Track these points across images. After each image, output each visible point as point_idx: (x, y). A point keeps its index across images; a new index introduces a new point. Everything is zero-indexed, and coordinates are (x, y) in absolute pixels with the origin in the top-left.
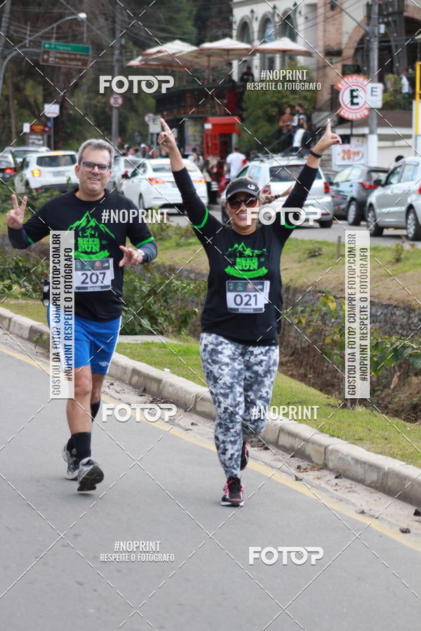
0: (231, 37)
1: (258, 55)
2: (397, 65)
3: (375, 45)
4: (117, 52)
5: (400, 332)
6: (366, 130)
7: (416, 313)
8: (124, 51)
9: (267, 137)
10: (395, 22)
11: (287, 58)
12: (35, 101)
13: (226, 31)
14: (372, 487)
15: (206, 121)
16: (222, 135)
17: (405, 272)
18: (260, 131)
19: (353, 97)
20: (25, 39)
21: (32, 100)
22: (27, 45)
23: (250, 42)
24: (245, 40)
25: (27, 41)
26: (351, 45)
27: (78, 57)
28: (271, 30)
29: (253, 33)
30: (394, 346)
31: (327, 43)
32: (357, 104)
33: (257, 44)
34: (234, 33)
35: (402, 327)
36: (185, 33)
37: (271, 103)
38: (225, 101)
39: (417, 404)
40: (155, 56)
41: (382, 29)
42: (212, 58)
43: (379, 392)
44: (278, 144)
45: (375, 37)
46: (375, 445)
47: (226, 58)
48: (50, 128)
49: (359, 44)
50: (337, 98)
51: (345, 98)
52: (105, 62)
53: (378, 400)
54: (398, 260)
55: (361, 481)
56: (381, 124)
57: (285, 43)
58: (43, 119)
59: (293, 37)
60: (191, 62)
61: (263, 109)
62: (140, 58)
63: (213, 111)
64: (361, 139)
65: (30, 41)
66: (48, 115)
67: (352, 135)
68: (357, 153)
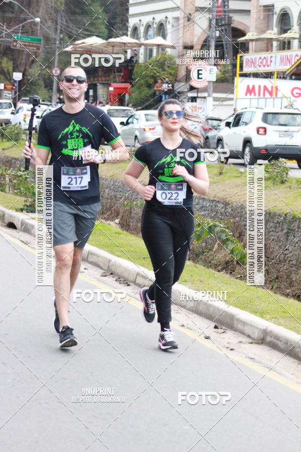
0: (127, 35)
1: (143, 47)
2: (226, 56)
3: (213, 44)
4: (58, 42)
5: (220, 217)
6: (206, 95)
7: (230, 206)
8: (62, 42)
9: (147, 96)
10: (226, 30)
11: (160, 49)
12: (8, 71)
13: (125, 32)
14: (190, 311)
15: (110, 85)
16: (119, 94)
17: (224, 181)
18: (142, 93)
19: (199, 74)
20: (3, 32)
21: (6, 70)
22: (4, 37)
23: (138, 38)
24: (135, 37)
25: (4, 34)
26: (199, 43)
27: (34, 44)
28: (151, 32)
29: (140, 33)
30: (209, 225)
31: (185, 41)
32: (201, 78)
33: (142, 41)
34: (129, 33)
35: (221, 214)
36: (100, 33)
37: (150, 76)
38: (122, 74)
39: (228, 261)
40: (80, 46)
41: (218, 33)
42: (114, 48)
43: (206, 253)
44: (153, 101)
45: (213, 38)
46: (194, 285)
47: (123, 48)
48: (16, 87)
49: (204, 42)
50: (190, 74)
51: (194, 75)
52: (51, 48)
53: (205, 258)
54: (221, 174)
55: (184, 307)
56: (215, 91)
57: (159, 40)
58: (12, 81)
59: (164, 37)
60: (102, 49)
61: (145, 80)
62: (72, 46)
63: (115, 80)
64: (203, 100)
65: (6, 34)
66: (15, 79)
67: (197, 97)
68: (201, 108)
